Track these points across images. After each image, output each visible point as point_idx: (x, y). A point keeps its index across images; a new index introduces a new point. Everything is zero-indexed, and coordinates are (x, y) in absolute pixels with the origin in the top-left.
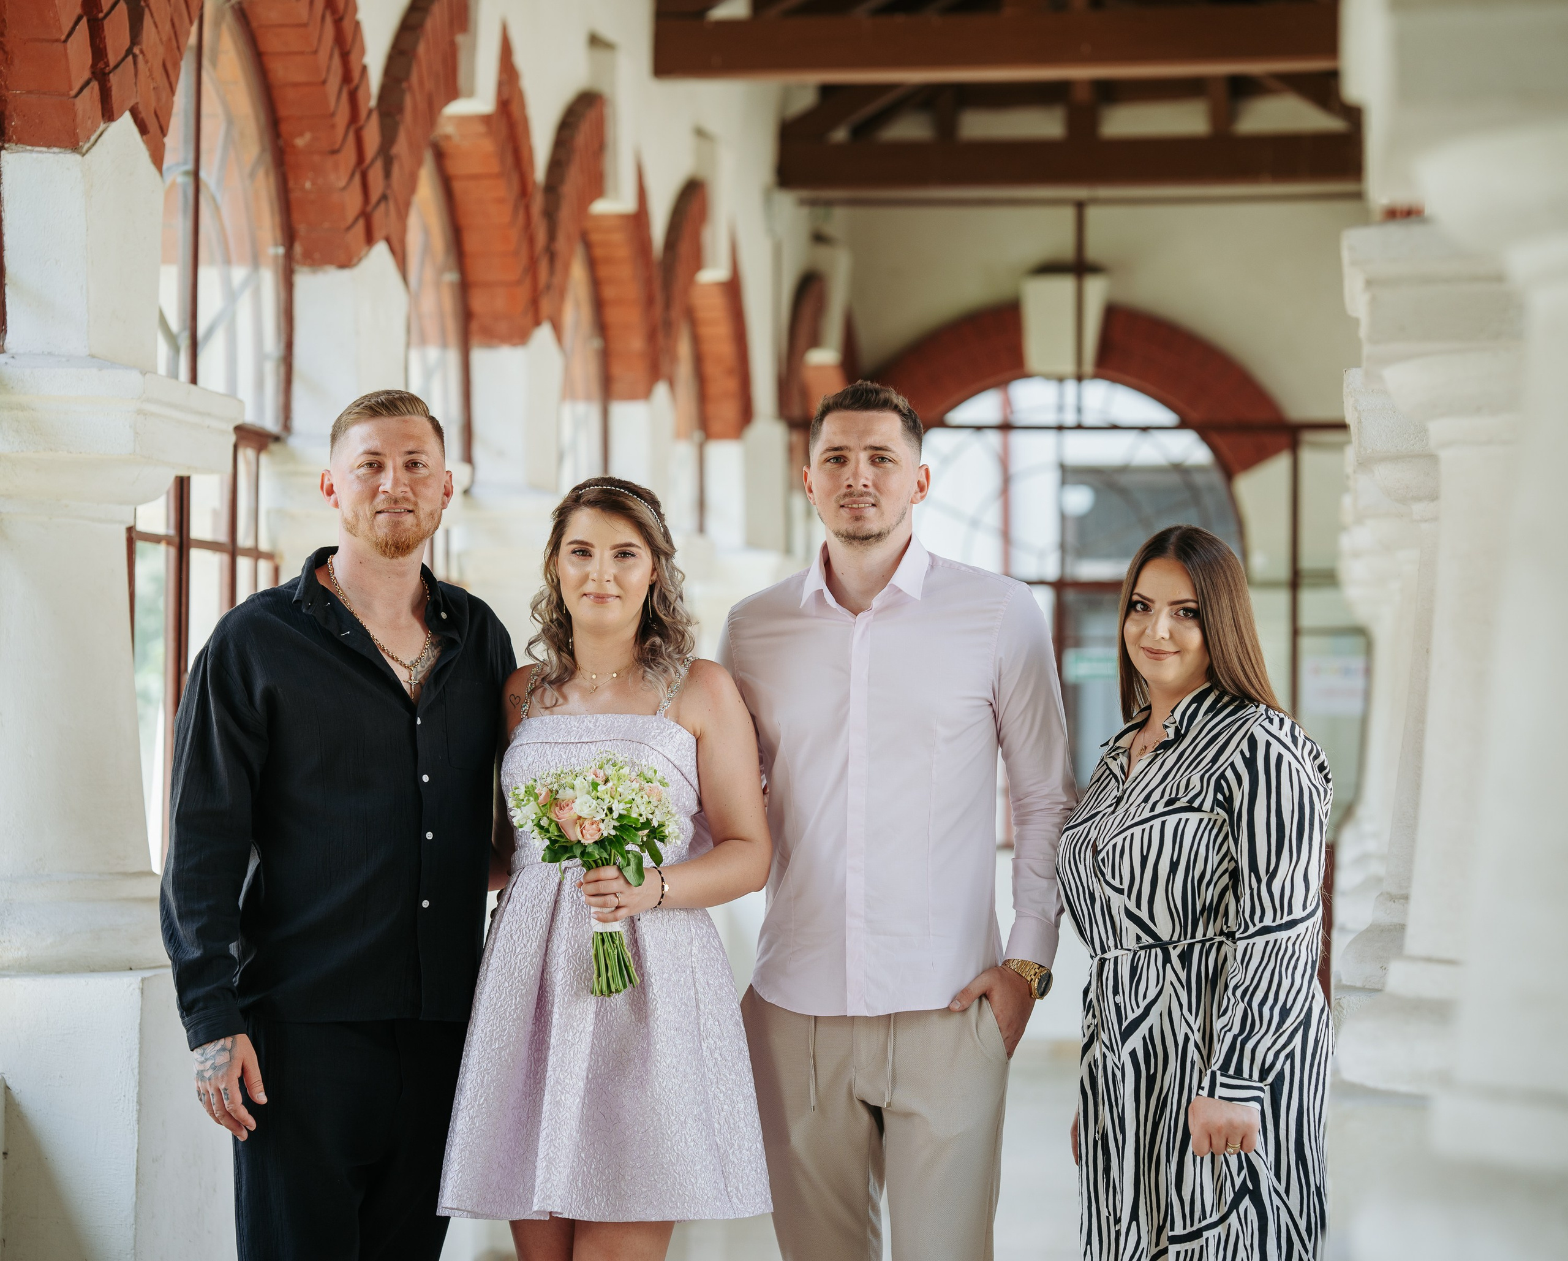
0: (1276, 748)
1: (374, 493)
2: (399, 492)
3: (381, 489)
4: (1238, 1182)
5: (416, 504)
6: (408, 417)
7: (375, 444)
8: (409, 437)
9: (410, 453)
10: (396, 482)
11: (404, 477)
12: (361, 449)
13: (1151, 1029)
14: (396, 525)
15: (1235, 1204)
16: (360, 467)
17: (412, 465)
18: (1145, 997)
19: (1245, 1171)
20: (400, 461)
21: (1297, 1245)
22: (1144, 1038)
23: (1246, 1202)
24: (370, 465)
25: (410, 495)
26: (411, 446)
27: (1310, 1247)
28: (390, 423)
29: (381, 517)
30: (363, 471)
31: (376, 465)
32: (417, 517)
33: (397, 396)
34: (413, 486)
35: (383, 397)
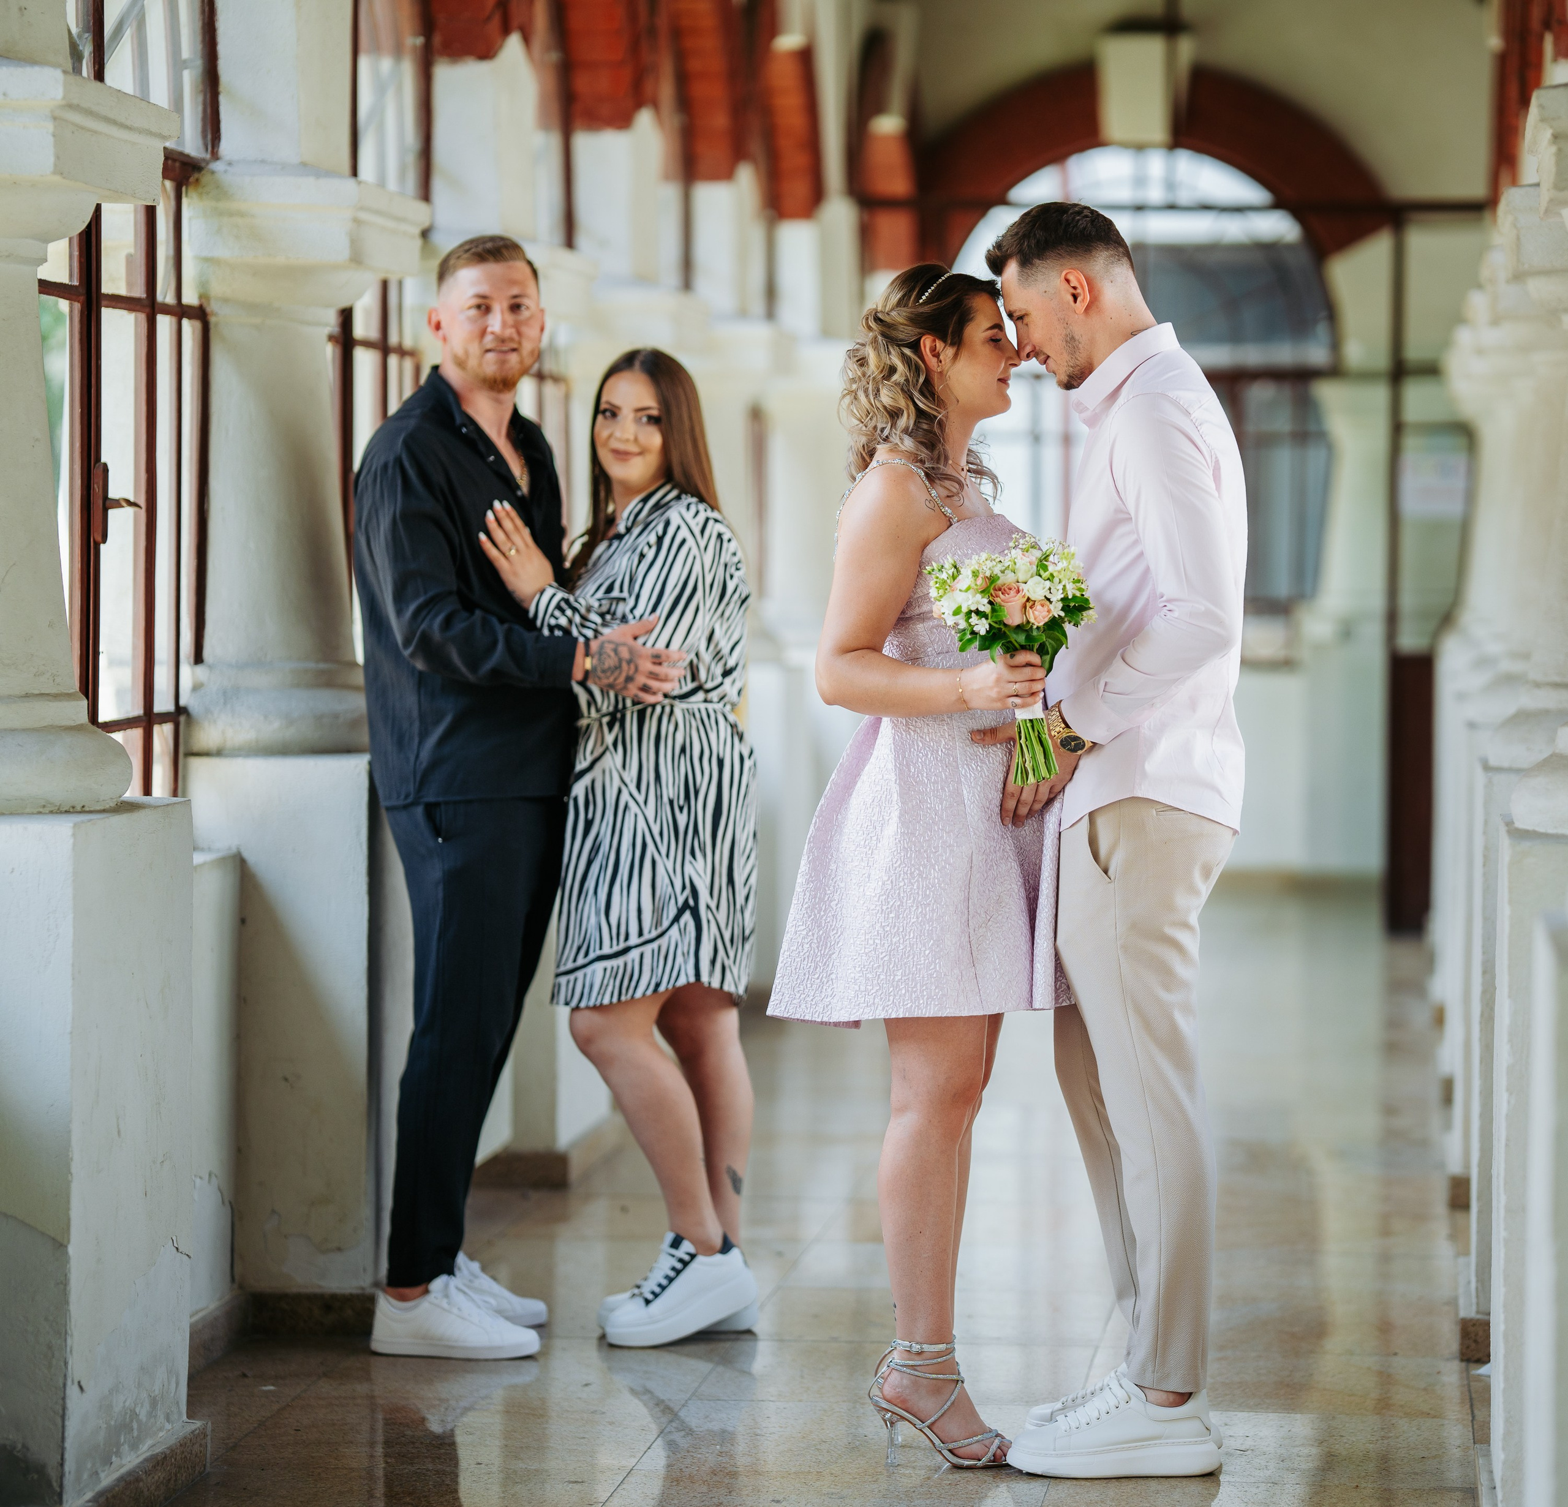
1: (483, 333)
2: (510, 332)
3: (489, 329)
4: (681, 901)
5: (520, 343)
6: (511, 263)
7: (484, 289)
8: (512, 282)
9: (515, 297)
10: (504, 324)
11: (510, 318)
12: (472, 291)
13: (593, 782)
14: (502, 363)
15: (677, 919)
16: (470, 308)
17: (515, 308)
18: (592, 753)
19: (688, 891)
20: (506, 305)
22: (587, 789)
23: (687, 916)
24: (479, 307)
25: (515, 336)
26: (515, 291)
28: (493, 268)
29: (490, 356)
30: (473, 312)
31: (483, 307)
32: (520, 355)
33: (501, 243)
34: (517, 327)
35: (489, 245)
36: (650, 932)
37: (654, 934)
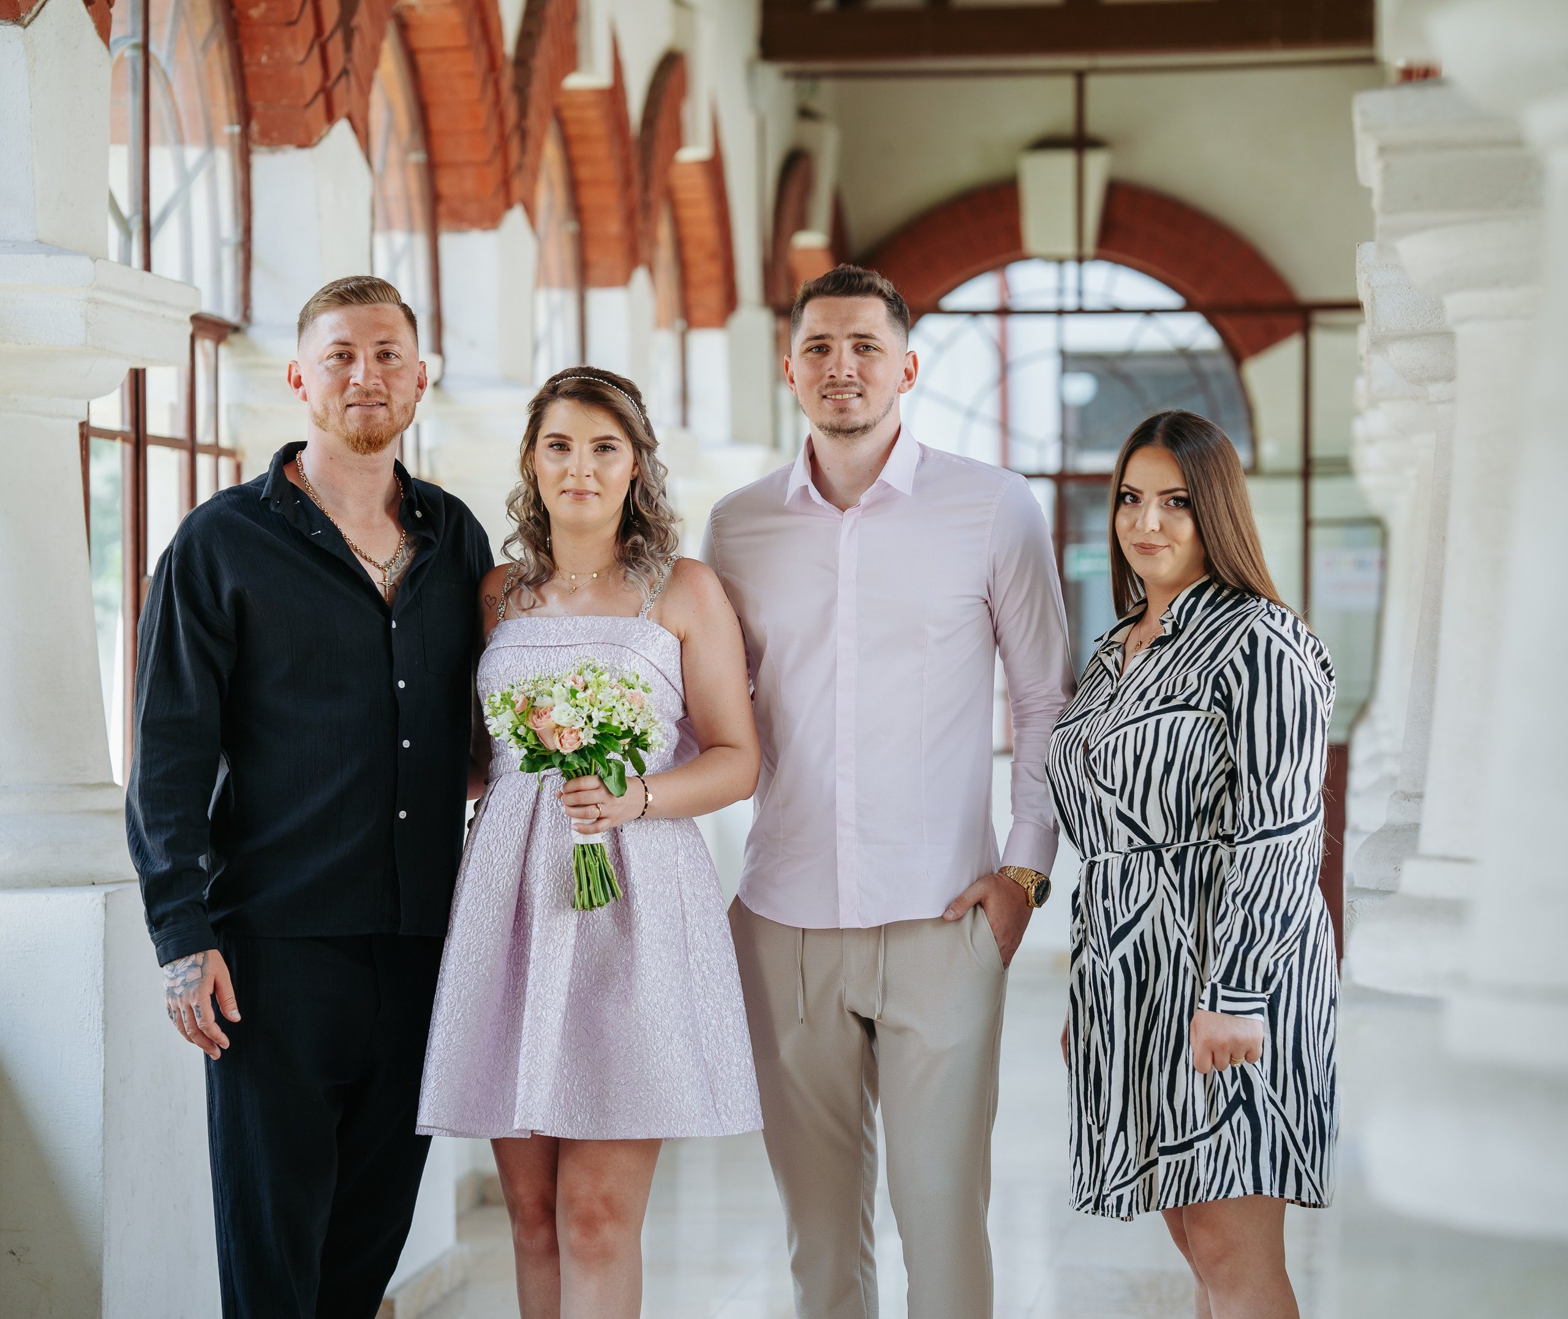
0: (1277, 645)
1: (345, 385)
2: (374, 383)
3: (352, 381)
4: (1231, 1093)
5: (389, 397)
6: (379, 305)
7: (345, 334)
8: (380, 326)
9: (382, 343)
10: (367, 374)
11: (376, 368)
12: (331, 338)
14: (368, 419)
15: (1228, 1115)
16: (329, 357)
17: (384, 356)
19: (1239, 1082)
20: (371, 351)
21: (1293, 1155)
23: (1240, 1113)
24: (340, 355)
25: (383, 388)
26: (382, 337)
27: (1308, 1157)
28: (360, 311)
29: (352, 411)
30: (333, 362)
31: (345, 356)
32: (390, 411)
33: (367, 282)
34: (386, 378)
35: (352, 284)
36: (1202, 1127)
37: (1206, 1128)
